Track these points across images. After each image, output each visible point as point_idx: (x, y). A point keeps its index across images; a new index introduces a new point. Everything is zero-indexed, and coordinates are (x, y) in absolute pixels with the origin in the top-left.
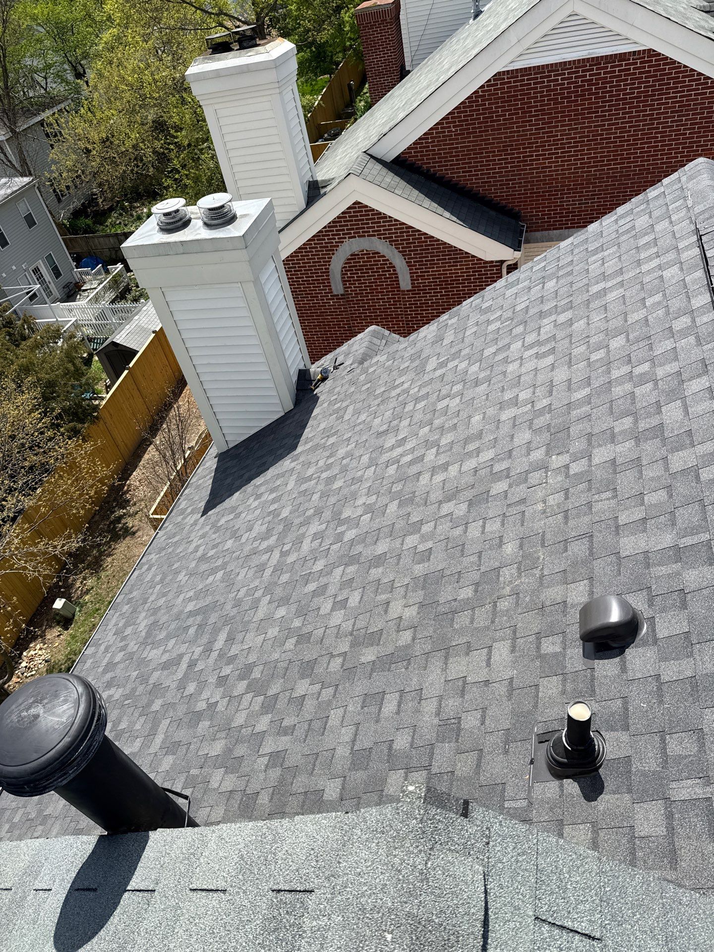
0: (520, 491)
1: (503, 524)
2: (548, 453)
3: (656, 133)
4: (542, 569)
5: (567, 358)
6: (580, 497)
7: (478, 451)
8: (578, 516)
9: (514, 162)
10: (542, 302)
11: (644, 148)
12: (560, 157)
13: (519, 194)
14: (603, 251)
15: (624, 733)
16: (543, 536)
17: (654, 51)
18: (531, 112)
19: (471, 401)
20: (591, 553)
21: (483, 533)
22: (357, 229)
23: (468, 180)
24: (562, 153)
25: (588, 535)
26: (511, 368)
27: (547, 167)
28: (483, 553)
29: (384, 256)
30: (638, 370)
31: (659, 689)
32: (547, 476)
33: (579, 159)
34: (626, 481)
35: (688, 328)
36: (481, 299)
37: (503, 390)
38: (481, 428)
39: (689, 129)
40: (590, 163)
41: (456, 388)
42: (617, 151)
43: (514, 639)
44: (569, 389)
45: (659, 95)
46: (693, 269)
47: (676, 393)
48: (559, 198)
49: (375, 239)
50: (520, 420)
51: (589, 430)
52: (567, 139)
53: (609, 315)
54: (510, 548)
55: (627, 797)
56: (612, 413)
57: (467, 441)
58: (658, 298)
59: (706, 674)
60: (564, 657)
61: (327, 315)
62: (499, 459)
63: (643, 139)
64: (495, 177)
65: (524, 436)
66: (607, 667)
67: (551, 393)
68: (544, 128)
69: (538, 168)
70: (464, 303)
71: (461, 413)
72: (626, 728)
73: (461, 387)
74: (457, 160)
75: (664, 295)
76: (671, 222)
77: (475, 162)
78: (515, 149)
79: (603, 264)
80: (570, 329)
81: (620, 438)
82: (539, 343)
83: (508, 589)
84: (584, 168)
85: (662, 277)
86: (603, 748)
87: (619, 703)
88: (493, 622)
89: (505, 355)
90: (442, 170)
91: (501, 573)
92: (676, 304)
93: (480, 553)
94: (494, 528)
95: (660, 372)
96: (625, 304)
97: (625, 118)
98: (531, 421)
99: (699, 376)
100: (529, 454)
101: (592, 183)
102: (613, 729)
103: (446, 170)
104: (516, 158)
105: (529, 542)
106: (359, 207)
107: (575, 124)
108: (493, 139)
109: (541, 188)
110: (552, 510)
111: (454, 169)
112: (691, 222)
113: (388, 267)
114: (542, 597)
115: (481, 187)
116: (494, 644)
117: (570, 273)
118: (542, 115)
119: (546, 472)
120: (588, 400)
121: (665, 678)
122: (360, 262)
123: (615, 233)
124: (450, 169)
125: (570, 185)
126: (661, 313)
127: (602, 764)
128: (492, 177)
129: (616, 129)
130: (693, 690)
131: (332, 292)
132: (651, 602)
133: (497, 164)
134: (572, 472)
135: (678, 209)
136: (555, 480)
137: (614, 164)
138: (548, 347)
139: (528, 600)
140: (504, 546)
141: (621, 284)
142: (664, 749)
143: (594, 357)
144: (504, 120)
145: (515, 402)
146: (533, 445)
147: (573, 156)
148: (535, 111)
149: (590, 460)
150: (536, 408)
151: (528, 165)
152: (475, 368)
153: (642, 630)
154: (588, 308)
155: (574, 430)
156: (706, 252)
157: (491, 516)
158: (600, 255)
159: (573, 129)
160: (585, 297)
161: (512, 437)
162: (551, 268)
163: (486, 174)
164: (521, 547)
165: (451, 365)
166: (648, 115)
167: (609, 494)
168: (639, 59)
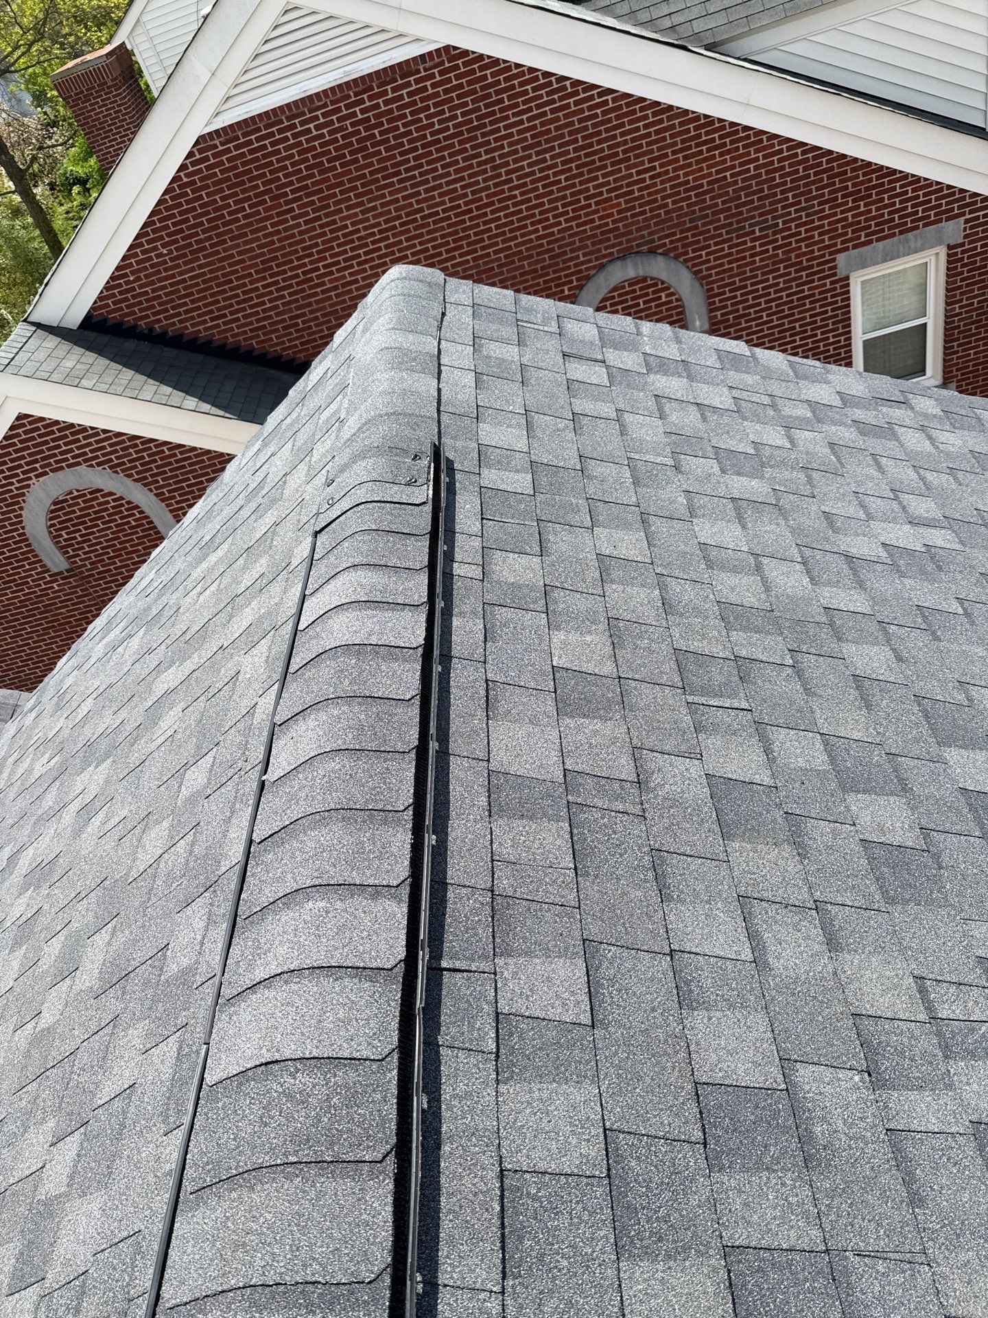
3: (510, 189)
9: (291, 286)
11: (499, 218)
12: (366, 262)
17: (455, 48)
18: (286, 194)
22: (43, 459)
23: (226, 331)
24: (366, 253)
27: (351, 283)
29: (111, 494)
39: (563, 172)
42: (456, 232)
45: (491, 123)
49: (82, 469)
52: (365, 228)
61: (57, 609)
63: (493, 203)
64: (270, 317)
68: (319, 218)
69: (336, 288)
74: (193, 302)
77: (225, 299)
78: (285, 264)
90: (174, 324)
97: (449, 174)
103: (180, 322)
104: (292, 278)
106: (30, 423)
107: (370, 201)
108: (239, 253)
111: (193, 318)
113: (127, 510)
115: (252, 338)
118: (307, 196)
122: (74, 512)
124: (186, 320)
128: (264, 319)
129: (440, 195)
131: (48, 571)
133: (263, 295)
137: (461, 255)
144: (245, 217)
148: (293, 192)
151: (317, 286)
159: (369, 210)
163: (251, 315)
166: (486, 162)
168: (435, 66)
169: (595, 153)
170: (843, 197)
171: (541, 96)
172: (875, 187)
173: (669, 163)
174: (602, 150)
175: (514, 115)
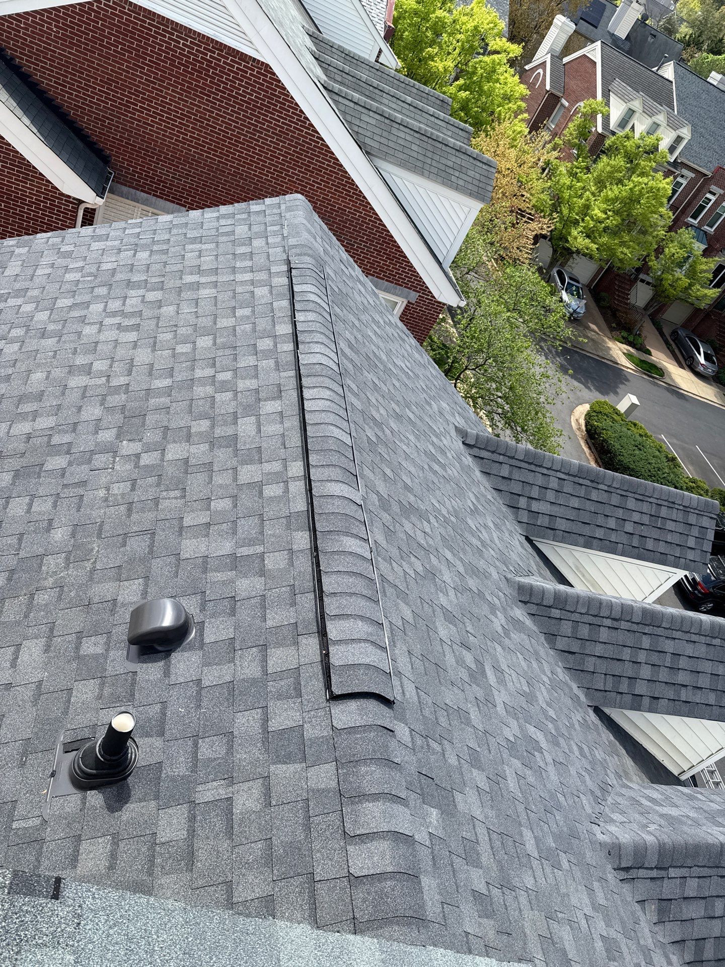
0: (81, 472)
1: (55, 506)
2: (118, 436)
3: (255, 145)
4: (95, 562)
5: (151, 340)
6: (147, 491)
7: (35, 415)
8: (143, 510)
9: (115, 102)
10: (131, 270)
11: (242, 153)
12: (164, 121)
13: (113, 138)
14: (201, 242)
15: (158, 738)
16: (101, 526)
17: (271, 68)
18: (146, 59)
19: (34, 353)
20: (151, 552)
21: (29, 511)
25: (150, 532)
26: (88, 330)
27: (148, 124)
28: (25, 536)
30: (221, 377)
31: (199, 693)
32: (114, 462)
33: (182, 133)
34: (196, 483)
35: (270, 351)
36: (60, 239)
37: (75, 352)
38: (42, 389)
40: (192, 142)
41: (16, 332)
42: (219, 143)
43: (51, 636)
44: (150, 374)
46: (280, 296)
47: (252, 409)
48: (154, 162)
50: (91, 392)
51: (165, 424)
52: (175, 107)
53: (200, 311)
54: (59, 535)
55: (153, 804)
56: (190, 412)
57: (22, 399)
58: (247, 312)
59: (243, 679)
60: (106, 658)
62: (59, 430)
63: (244, 144)
64: (92, 107)
65: (92, 411)
66: (151, 671)
67: (129, 373)
68: (155, 83)
69: (140, 121)
70: (39, 235)
71: (18, 364)
72: (161, 733)
73: (22, 333)
75: (253, 312)
76: (267, 244)
78: (120, 89)
79: (200, 256)
80: (158, 311)
81: (196, 439)
82: (122, 313)
83: (51, 580)
84: (185, 144)
85: (253, 292)
86: (136, 755)
87: (158, 707)
88: (26, 617)
89: (82, 313)
91: (45, 561)
92: (263, 324)
93: (22, 535)
94: (43, 509)
95: (242, 385)
96: (216, 305)
97: (232, 116)
98: (104, 398)
99: (274, 399)
100: (97, 433)
101: (189, 163)
102: (148, 735)
103: (35, 69)
104: (119, 98)
105: (84, 531)
107: (186, 96)
108: (98, 65)
109: (138, 143)
110: (116, 499)
112: (284, 251)
114: (90, 593)
116: (24, 642)
117: (166, 252)
118: (156, 68)
119: (114, 457)
120: (168, 391)
121: (206, 683)
123: (215, 230)
125: (168, 155)
126: (248, 327)
127: (132, 772)
129: (222, 121)
130: (229, 694)
132: (203, 608)
134: (142, 463)
135: (275, 234)
136: (123, 468)
137: (214, 155)
138: (132, 321)
139: (73, 595)
140: (52, 531)
141: (215, 284)
142: (195, 753)
143: (180, 349)
144: (115, 51)
145: (87, 370)
146: (104, 424)
147: (177, 126)
148: (150, 61)
149: (163, 455)
150: (111, 384)
151: (130, 112)
152: (43, 316)
153: (190, 634)
154: (179, 295)
155: (151, 419)
156: (294, 286)
157: (41, 494)
158: (198, 246)
159: (183, 100)
160: (178, 283)
161: (80, 409)
162: (146, 238)
164: (73, 535)
165: (12, 302)
167: (177, 493)
168: (257, 68)
169: (301, 159)
170: (384, 253)
171: (294, 118)
172: (396, 258)
173: (328, 187)
174: (305, 160)
175: (278, 116)
